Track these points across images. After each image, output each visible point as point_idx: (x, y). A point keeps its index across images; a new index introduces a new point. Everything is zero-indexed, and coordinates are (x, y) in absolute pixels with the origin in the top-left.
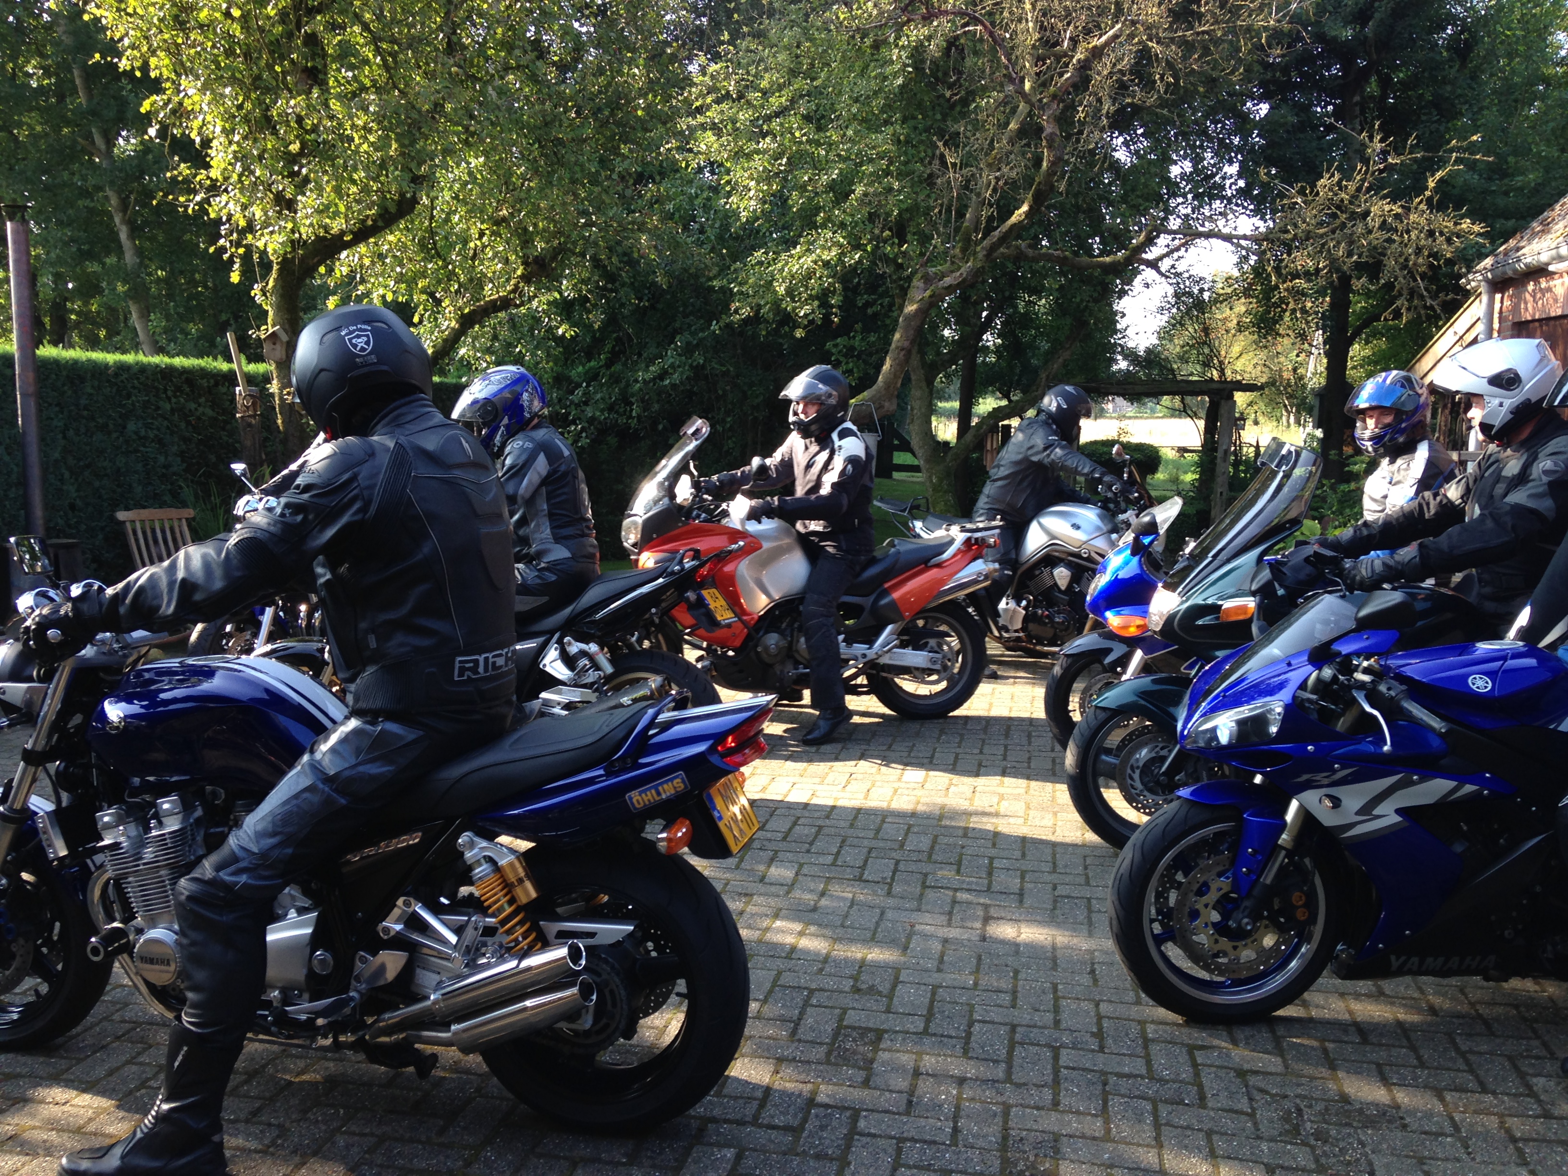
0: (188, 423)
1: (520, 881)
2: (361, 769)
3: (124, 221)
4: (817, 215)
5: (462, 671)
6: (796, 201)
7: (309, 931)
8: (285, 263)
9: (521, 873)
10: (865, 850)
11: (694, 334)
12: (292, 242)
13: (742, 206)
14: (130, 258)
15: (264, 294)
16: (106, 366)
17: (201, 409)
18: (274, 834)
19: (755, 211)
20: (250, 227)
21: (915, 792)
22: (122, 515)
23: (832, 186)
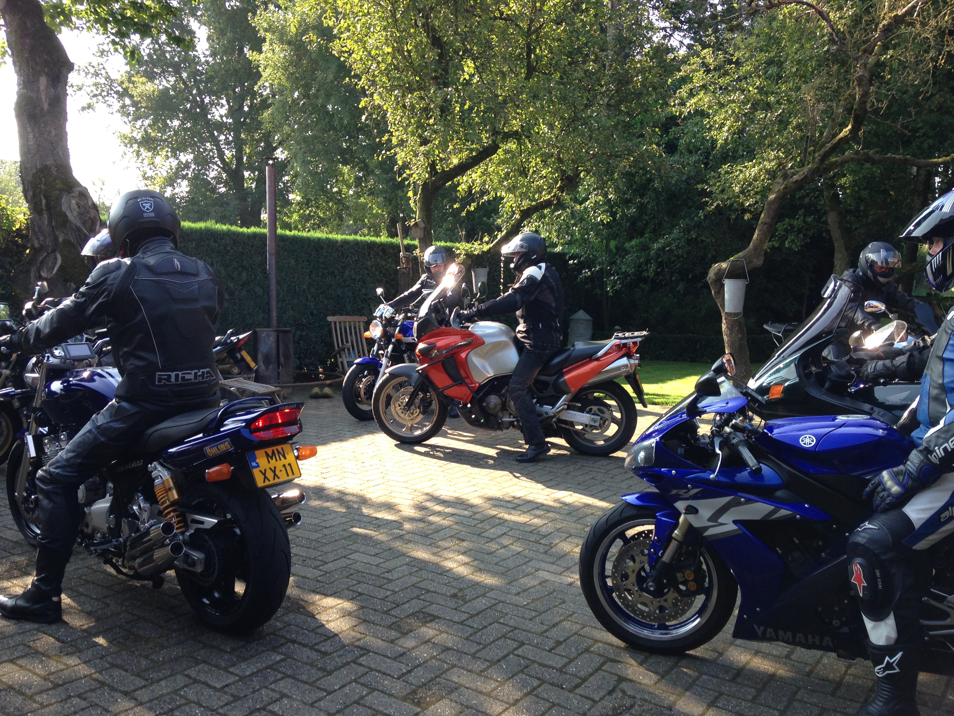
0: (381, 272)
1: (170, 489)
2: (111, 424)
5: (160, 380)
7: (108, 505)
9: (172, 484)
15: (415, 202)
16: (336, 241)
17: (389, 265)
18: (73, 451)
22: (330, 319)
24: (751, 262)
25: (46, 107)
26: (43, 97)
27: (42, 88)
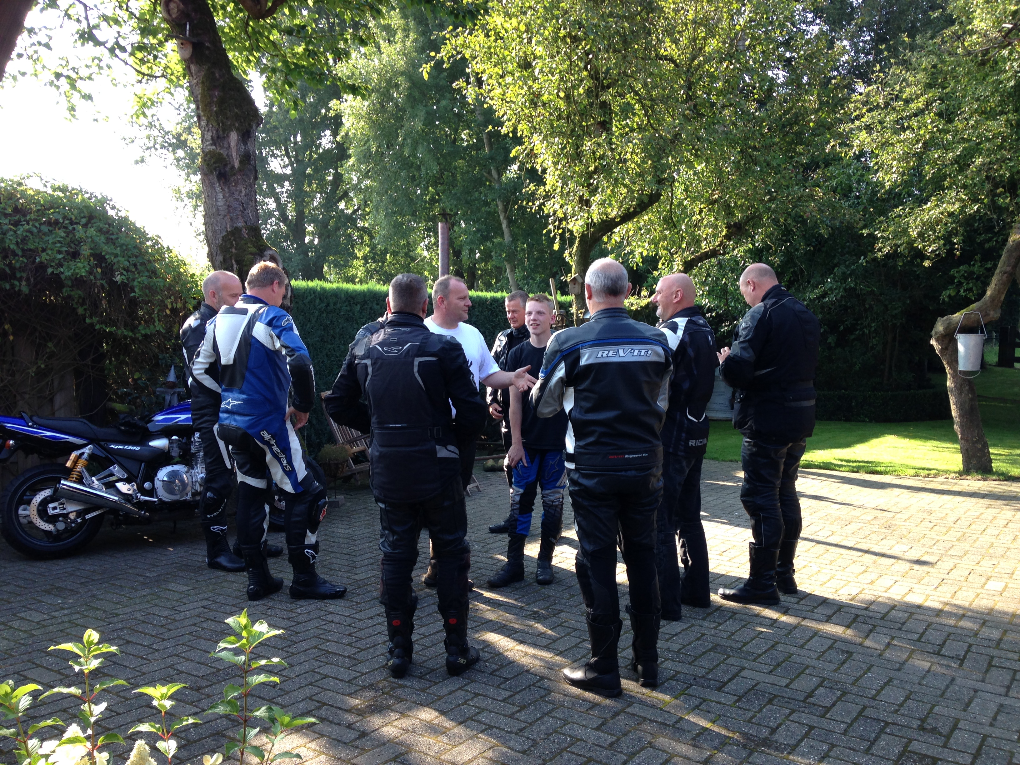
3: (505, 218)
4: (945, 180)
6: (929, 171)
8: (583, 237)
10: (945, 634)
11: (847, 267)
12: (587, 224)
13: (886, 179)
14: (507, 238)
15: (571, 256)
16: (486, 299)
19: (896, 181)
20: (565, 218)
21: (994, 598)
23: (957, 160)
24: (987, 315)
25: (237, 164)
26: (234, 154)
27: (233, 143)
